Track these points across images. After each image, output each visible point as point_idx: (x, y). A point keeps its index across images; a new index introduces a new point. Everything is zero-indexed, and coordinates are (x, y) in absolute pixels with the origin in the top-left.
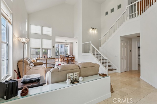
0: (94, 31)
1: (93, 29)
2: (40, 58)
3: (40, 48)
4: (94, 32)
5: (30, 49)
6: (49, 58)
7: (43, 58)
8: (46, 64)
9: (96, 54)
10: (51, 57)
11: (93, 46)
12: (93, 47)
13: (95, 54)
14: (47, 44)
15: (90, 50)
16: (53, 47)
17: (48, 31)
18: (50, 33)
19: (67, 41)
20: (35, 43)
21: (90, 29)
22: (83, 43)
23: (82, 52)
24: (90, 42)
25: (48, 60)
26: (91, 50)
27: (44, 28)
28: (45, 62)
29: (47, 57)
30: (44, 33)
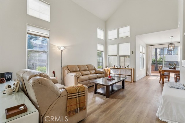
2: (116, 67)
3: (117, 56)
5: (108, 57)
6: (126, 68)
8: (120, 75)
10: (128, 66)
16: (132, 52)
17: (125, 32)
18: (128, 34)
20: (112, 50)
25: (122, 70)
27: (121, 30)
28: (119, 73)
29: (123, 67)
30: (121, 36)
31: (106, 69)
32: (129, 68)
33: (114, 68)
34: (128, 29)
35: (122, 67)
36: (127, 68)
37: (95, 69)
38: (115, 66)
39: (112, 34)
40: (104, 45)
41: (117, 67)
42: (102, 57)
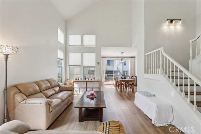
0: (175, 25)
1: (172, 21)
2: (80, 80)
3: (80, 66)
4: (175, 28)
5: (68, 67)
6: (91, 80)
7: (83, 80)
8: (86, 88)
9: (177, 78)
10: (94, 78)
11: (168, 57)
12: (169, 61)
13: (173, 78)
14: (90, 60)
15: (161, 67)
16: (98, 63)
17: (90, 40)
18: (94, 44)
19: (124, 55)
20: (74, 58)
21: (165, 24)
22: (146, 54)
23: (145, 73)
24: (159, 49)
25: (89, 83)
26: (163, 68)
27: (86, 37)
28: (85, 86)
29: (89, 79)
30: (86, 43)
31: (67, 82)
32: (95, 80)
33: (77, 81)
34: (93, 38)
35: (87, 80)
36: (93, 80)
37: (58, 86)
38: (79, 78)
39: (75, 40)
40: (64, 51)
41: (82, 79)
42: (62, 67)
